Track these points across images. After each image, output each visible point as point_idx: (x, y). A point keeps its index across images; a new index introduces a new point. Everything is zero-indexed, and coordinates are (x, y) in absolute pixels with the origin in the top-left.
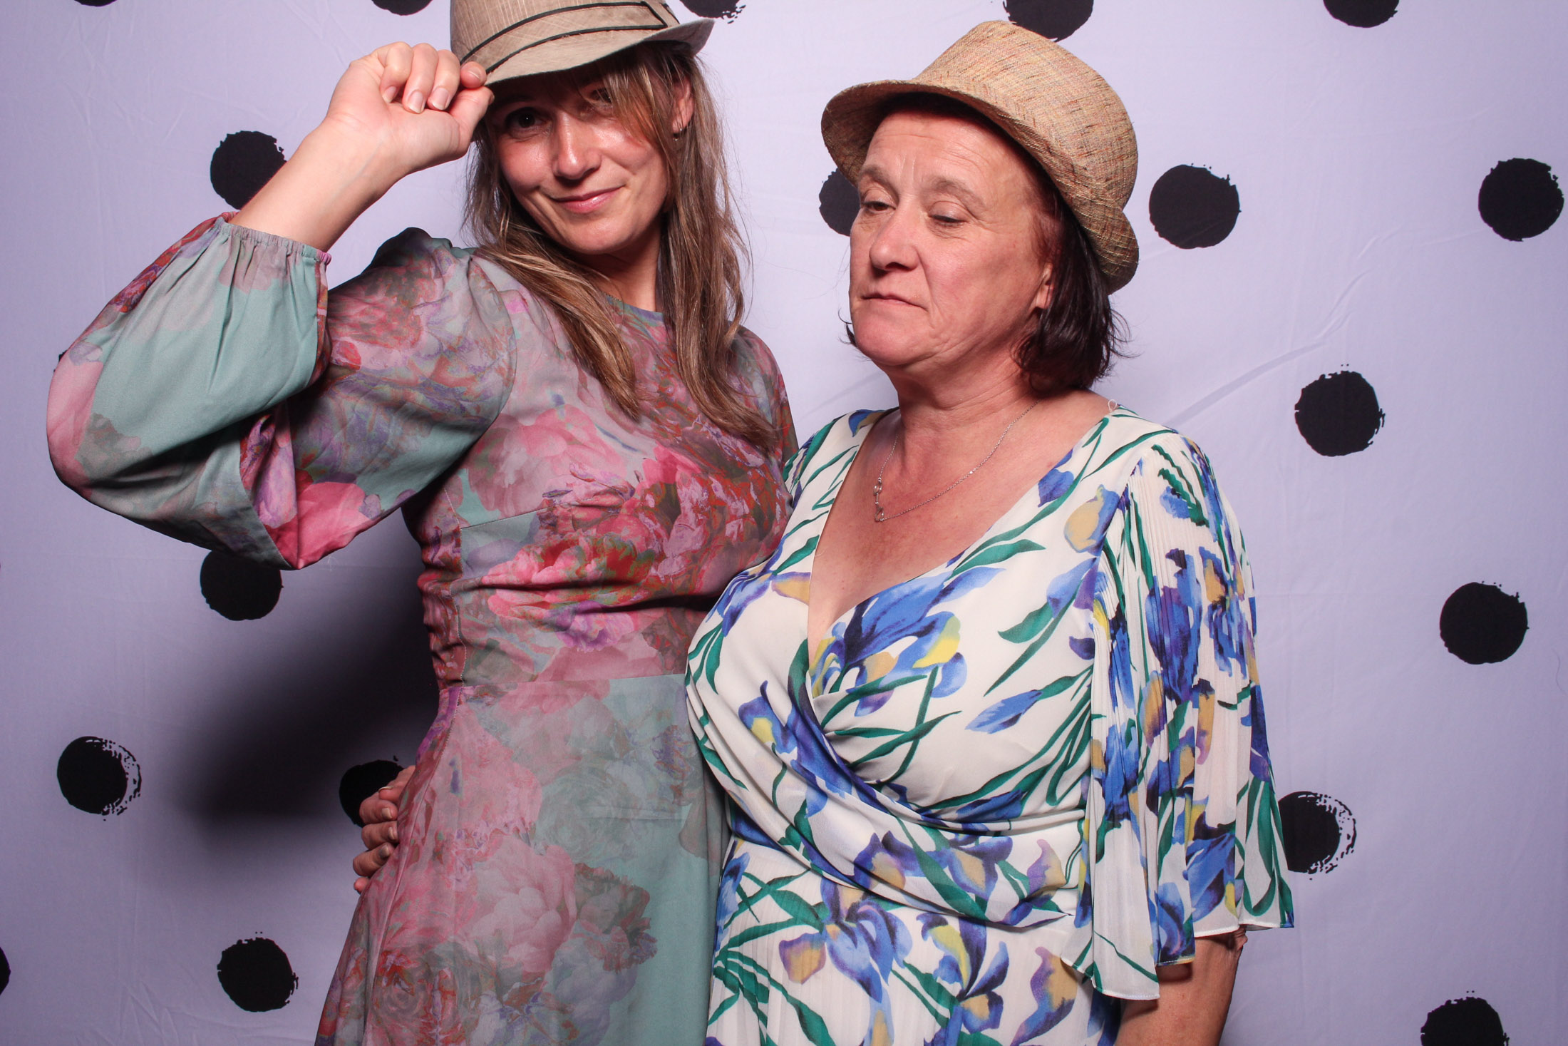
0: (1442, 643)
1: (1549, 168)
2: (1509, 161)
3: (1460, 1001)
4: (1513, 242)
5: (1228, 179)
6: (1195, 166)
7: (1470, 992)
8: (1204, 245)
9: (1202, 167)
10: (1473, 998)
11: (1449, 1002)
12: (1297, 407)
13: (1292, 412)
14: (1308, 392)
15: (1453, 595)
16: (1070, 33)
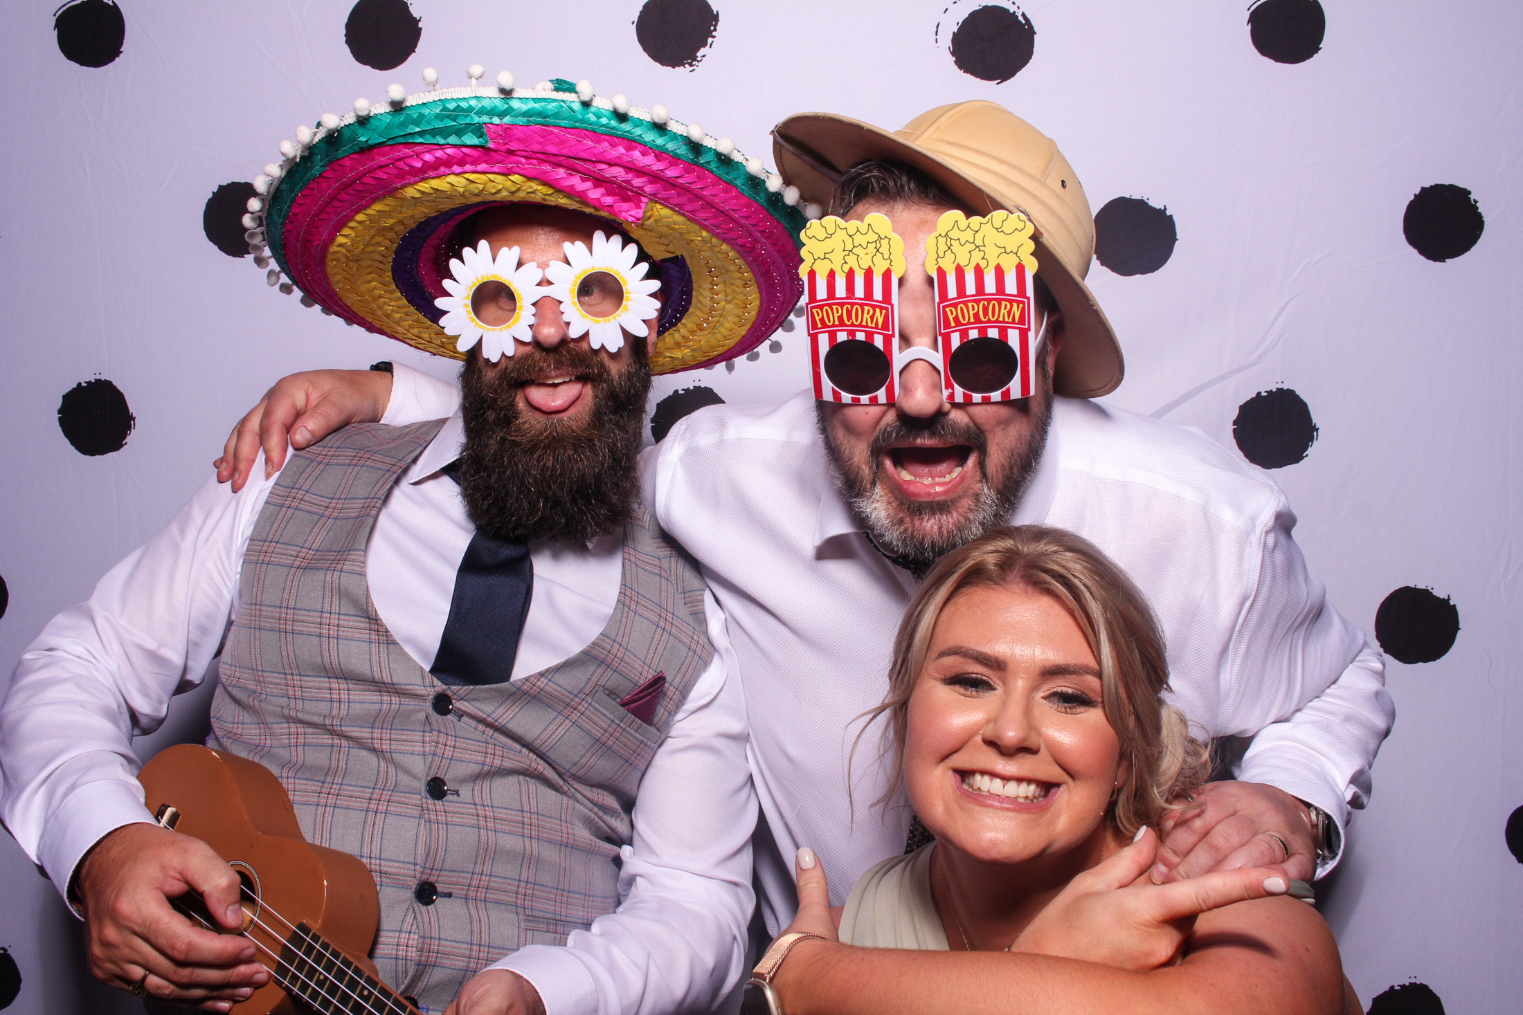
0: (1379, 644)
1: (1469, 193)
2: (1431, 186)
3: (1403, 986)
4: (1437, 263)
5: (1165, 209)
6: (1134, 197)
7: (1413, 977)
8: (1143, 273)
9: (1139, 197)
10: (1415, 983)
11: (1392, 987)
12: (1235, 423)
13: (1230, 428)
14: (1244, 409)
15: (1387, 599)
16: (1013, 76)
